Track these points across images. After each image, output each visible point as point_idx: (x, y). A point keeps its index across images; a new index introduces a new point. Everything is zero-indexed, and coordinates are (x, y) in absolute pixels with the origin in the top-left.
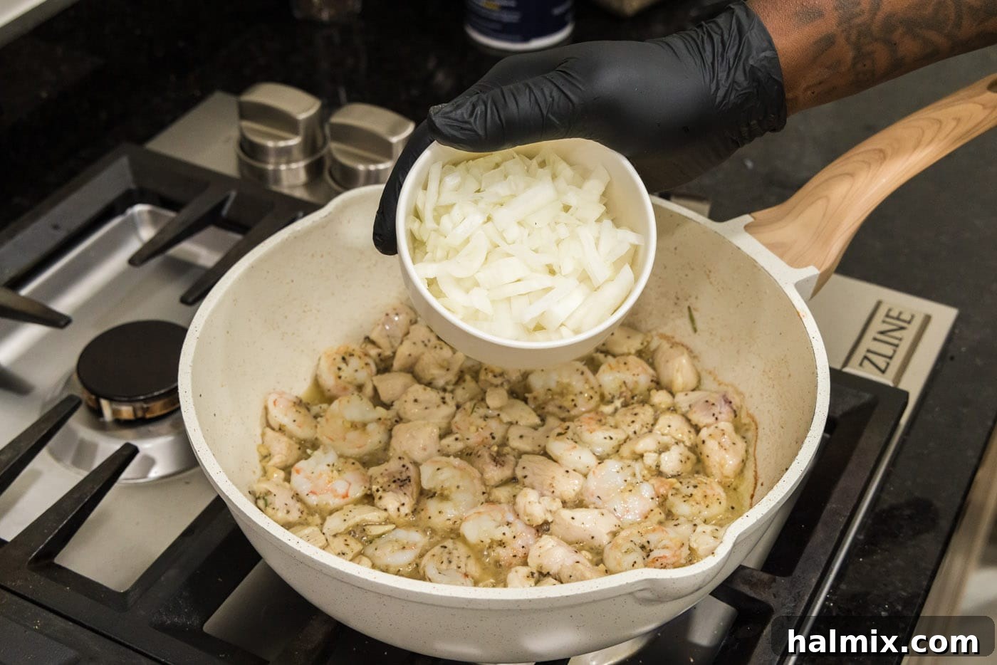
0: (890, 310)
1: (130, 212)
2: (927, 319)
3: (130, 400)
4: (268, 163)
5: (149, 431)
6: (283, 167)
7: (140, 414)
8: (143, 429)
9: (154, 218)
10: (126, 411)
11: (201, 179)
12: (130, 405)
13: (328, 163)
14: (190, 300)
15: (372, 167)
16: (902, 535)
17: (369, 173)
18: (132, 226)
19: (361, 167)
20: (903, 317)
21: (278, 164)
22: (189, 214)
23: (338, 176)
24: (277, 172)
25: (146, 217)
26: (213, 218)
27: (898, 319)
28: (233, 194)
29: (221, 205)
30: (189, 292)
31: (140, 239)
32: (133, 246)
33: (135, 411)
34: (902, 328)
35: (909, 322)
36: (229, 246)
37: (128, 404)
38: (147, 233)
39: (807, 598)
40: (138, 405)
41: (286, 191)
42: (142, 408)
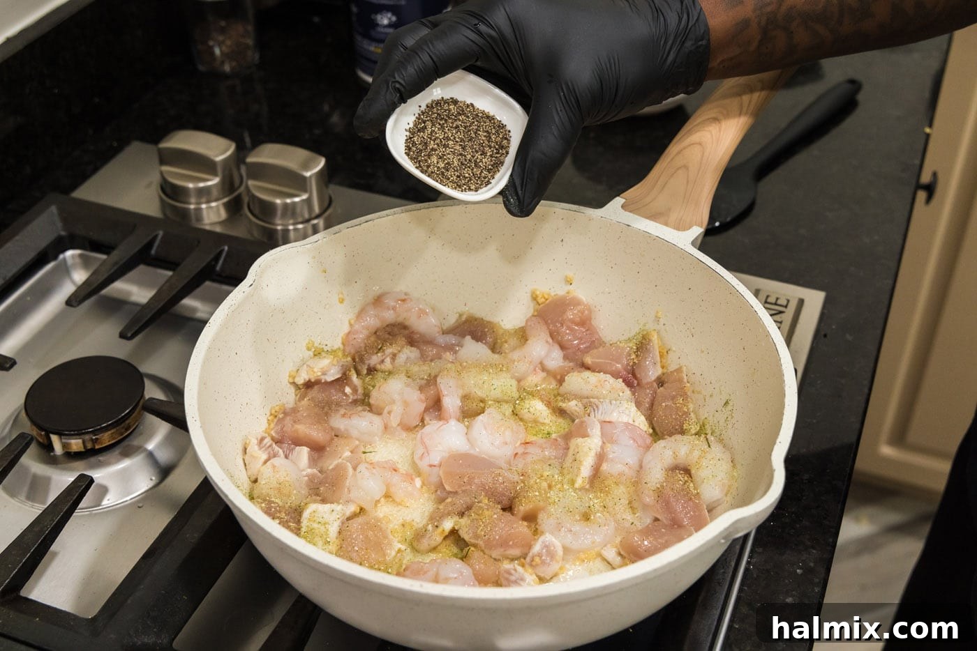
0: (768, 297)
1: (61, 256)
2: (801, 302)
3: (79, 434)
4: (190, 203)
5: (100, 461)
6: (204, 206)
7: (89, 446)
8: (93, 460)
9: (85, 262)
10: (76, 444)
11: (129, 222)
12: (80, 439)
13: (246, 199)
14: (129, 335)
15: (288, 201)
16: (804, 498)
17: (286, 206)
18: (65, 270)
19: (278, 201)
20: (779, 302)
21: (200, 203)
22: (119, 255)
23: (256, 211)
24: (199, 210)
25: (78, 260)
26: (143, 257)
27: (776, 304)
28: (161, 233)
29: (150, 245)
30: (127, 328)
31: (73, 282)
32: (67, 290)
33: (84, 442)
34: (781, 312)
35: (786, 307)
36: (162, 281)
37: (78, 437)
38: (80, 276)
39: (733, 564)
40: (87, 437)
41: (208, 228)
42: (92, 440)
